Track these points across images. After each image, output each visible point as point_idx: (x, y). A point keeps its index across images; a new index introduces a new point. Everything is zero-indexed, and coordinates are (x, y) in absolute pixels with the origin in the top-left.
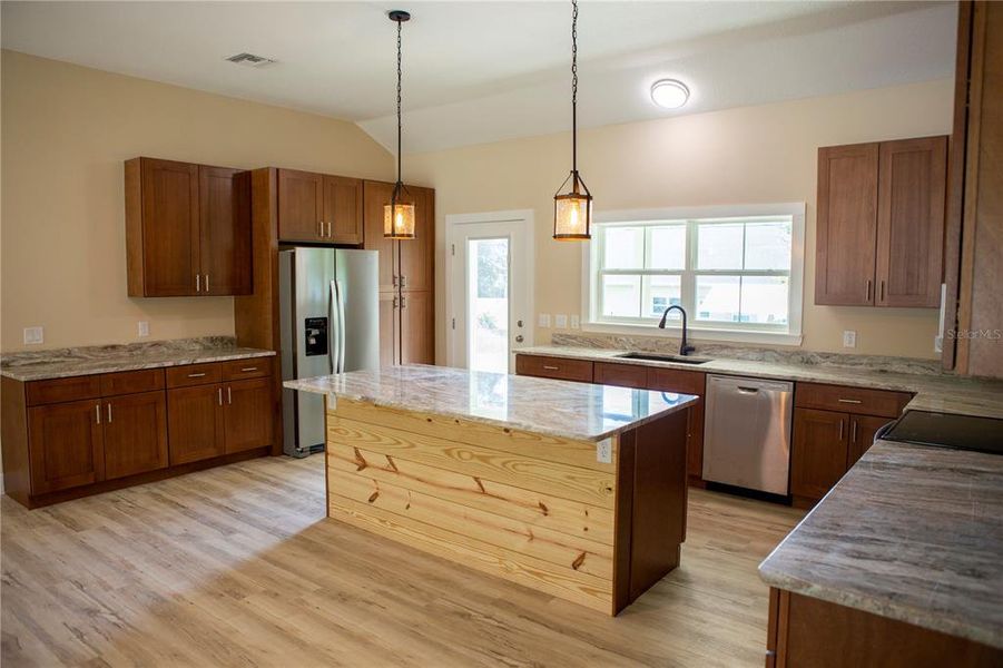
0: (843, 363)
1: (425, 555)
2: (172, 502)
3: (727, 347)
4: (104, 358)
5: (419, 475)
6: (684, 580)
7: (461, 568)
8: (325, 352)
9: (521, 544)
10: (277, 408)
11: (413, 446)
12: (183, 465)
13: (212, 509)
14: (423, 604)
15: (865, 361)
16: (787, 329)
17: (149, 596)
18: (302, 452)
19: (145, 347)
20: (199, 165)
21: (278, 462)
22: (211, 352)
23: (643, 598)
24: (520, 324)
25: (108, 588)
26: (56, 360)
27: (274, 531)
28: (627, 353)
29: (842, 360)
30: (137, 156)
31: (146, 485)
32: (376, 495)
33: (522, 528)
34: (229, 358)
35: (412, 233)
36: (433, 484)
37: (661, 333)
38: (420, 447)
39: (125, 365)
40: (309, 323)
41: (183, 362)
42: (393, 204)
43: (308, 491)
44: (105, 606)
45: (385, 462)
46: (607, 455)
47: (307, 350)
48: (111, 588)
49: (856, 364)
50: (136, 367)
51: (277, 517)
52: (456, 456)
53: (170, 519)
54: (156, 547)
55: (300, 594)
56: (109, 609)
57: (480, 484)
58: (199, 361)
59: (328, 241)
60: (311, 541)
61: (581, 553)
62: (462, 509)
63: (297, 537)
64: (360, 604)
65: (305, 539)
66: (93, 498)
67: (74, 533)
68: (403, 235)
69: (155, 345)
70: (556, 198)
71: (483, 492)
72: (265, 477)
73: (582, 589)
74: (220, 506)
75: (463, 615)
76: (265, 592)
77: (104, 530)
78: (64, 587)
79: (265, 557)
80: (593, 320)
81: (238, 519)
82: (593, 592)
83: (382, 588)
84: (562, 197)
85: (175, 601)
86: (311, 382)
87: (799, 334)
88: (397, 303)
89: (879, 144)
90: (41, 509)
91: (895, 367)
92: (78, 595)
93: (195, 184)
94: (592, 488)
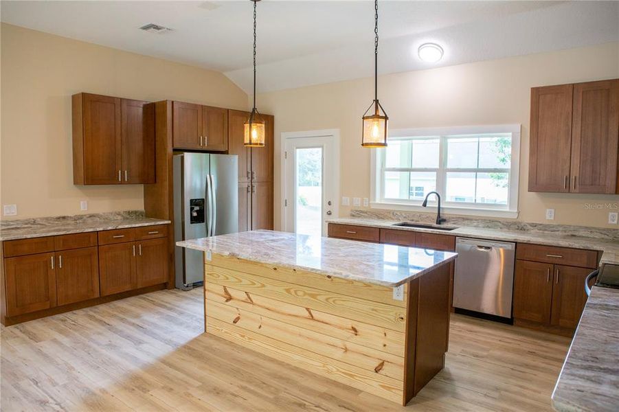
0: (546, 230)
1: (272, 360)
2: (101, 321)
3: (468, 219)
4: (57, 225)
5: (267, 305)
6: (449, 378)
7: (296, 369)
8: (203, 222)
9: (339, 354)
10: (171, 258)
11: (263, 286)
12: (109, 296)
13: (127, 326)
14: (271, 397)
15: (561, 229)
16: (508, 208)
17: (83, 390)
18: (187, 286)
19: (85, 217)
20: (121, 99)
21: (172, 293)
22: (128, 221)
23: (423, 392)
24: (329, 203)
25: (54, 384)
26: (26, 226)
27: (168, 342)
28: (401, 222)
29: (544, 228)
30: (81, 92)
31: (84, 309)
32: (238, 318)
33: (339, 343)
34: (140, 225)
35: (263, 142)
36: (278, 312)
37: (424, 210)
38: (269, 287)
39: (70, 230)
40: (193, 203)
41: (110, 228)
42: (251, 123)
43: (192, 314)
44: (52, 398)
45: (244, 296)
46: (401, 295)
47: (191, 220)
48: (57, 384)
49: (555, 231)
50: (78, 231)
51: (172, 332)
52: (293, 293)
53: (99, 334)
54: (89, 354)
55: (188, 389)
56: (55, 400)
57: (310, 313)
58: (120, 227)
59: (205, 148)
60: (194, 350)
61: (381, 362)
62: (297, 330)
63: (185, 347)
64: (229, 396)
65: (190, 348)
66: (49, 318)
67: (35, 344)
68: (257, 144)
69: (91, 216)
70: (363, 118)
71: (312, 318)
72: (163, 303)
73: (382, 386)
74: (133, 324)
75: (300, 405)
76: (163, 388)
77: (55, 341)
78: (24, 384)
79: (163, 361)
80: (378, 201)
81: (145, 333)
82: (389, 388)
83: (245, 384)
84: (368, 118)
85: (101, 394)
86: (194, 242)
87: (516, 211)
88: (250, 190)
89: (573, 84)
90: (13, 326)
91: (582, 233)
92: (33, 389)
93: (118, 110)
94: (389, 317)
